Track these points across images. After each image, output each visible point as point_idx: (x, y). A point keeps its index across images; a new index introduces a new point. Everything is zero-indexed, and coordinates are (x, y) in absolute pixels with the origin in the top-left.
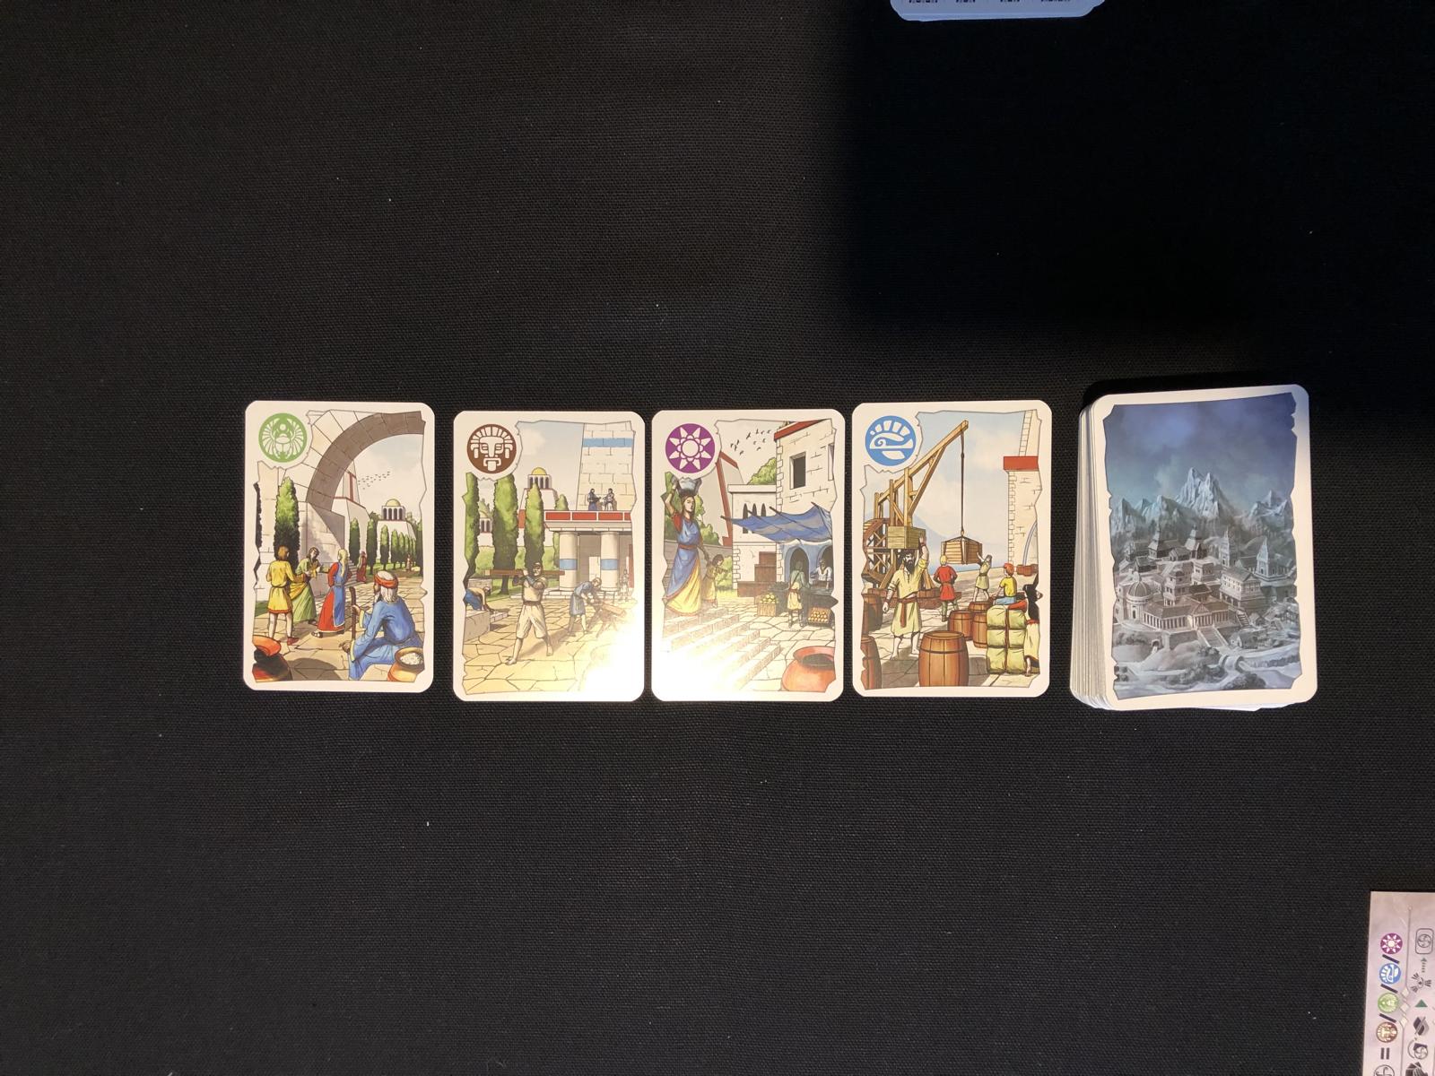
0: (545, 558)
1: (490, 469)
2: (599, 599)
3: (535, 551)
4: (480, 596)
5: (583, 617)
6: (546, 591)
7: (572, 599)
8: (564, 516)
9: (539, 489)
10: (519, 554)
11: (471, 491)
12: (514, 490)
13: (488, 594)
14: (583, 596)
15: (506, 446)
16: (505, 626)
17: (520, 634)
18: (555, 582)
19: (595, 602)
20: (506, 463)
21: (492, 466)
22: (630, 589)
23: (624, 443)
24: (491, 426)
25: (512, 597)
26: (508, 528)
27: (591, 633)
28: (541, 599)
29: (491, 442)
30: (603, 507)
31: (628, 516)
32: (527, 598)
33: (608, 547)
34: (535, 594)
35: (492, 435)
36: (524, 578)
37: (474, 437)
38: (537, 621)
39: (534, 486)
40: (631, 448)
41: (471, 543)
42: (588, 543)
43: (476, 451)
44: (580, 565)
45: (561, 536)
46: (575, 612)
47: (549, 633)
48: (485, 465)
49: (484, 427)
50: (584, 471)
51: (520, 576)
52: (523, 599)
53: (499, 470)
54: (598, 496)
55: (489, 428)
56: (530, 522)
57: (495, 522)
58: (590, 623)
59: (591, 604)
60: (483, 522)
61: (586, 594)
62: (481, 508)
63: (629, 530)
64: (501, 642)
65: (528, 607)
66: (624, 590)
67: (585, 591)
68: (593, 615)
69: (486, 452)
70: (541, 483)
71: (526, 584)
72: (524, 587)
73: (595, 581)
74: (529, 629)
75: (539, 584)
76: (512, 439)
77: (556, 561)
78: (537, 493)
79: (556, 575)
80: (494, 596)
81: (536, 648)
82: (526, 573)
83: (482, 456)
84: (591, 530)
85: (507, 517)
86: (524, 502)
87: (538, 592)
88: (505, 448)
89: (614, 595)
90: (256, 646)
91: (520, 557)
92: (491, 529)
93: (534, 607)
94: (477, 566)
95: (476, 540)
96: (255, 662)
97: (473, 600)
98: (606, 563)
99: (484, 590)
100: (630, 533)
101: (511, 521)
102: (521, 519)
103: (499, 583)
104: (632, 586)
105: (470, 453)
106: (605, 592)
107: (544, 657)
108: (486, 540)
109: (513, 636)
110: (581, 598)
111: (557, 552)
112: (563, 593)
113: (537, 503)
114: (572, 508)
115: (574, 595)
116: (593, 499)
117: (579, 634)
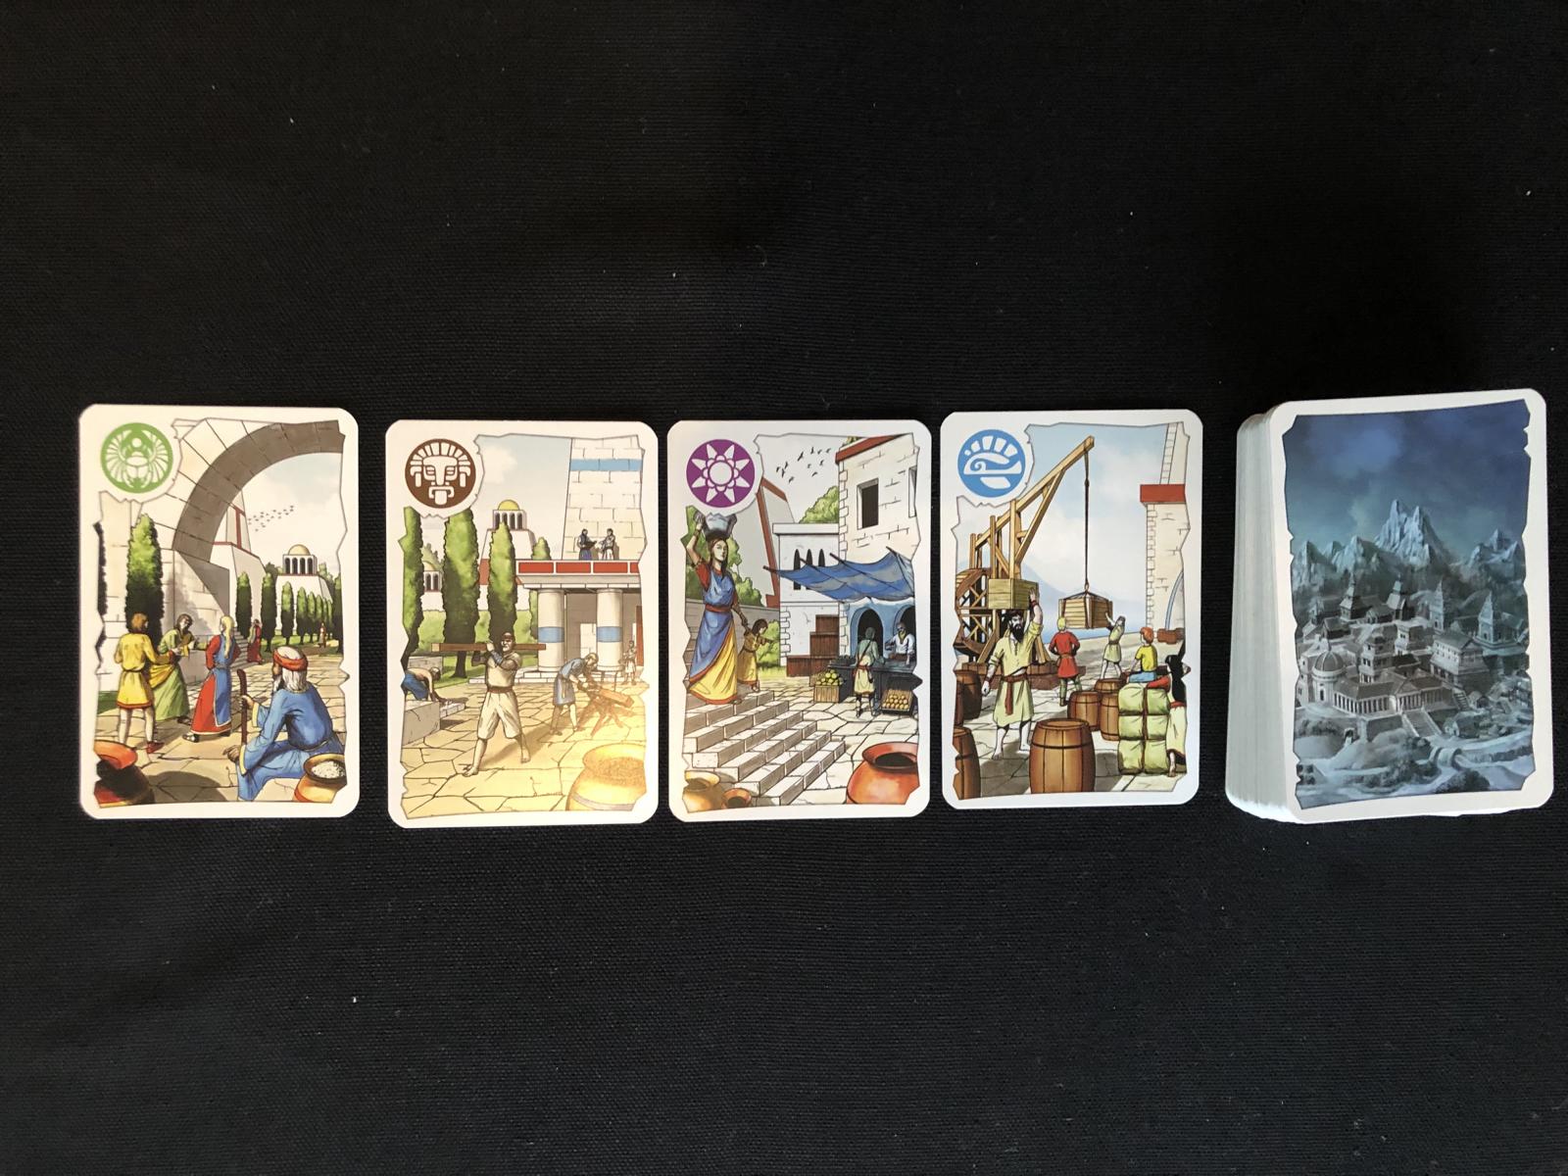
0: (518, 626)
1: (438, 502)
2: (593, 682)
3: (503, 617)
4: (426, 680)
5: (573, 707)
6: (519, 673)
7: (556, 683)
8: (545, 568)
9: (508, 531)
10: (480, 621)
11: (411, 532)
12: (473, 532)
13: (437, 677)
14: (572, 678)
15: (461, 469)
16: (462, 722)
17: (483, 733)
18: (532, 658)
19: (590, 687)
20: (461, 494)
21: (441, 498)
22: (639, 668)
23: (628, 465)
24: (440, 441)
25: (471, 681)
26: (465, 585)
27: (584, 729)
28: (513, 684)
29: (440, 464)
30: (600, 555)
31: (635, 567)
32: (493, 682)
33: (608, 610)
34: (504, 676)
35: (440, 454)
36: (488, 654)
37: (415, 457)
38: (507, 714)
39: (502, 526)
40: (638, 474)
41: (411, 606)
42: (579, 605)
43: (418, 479)
44: (568, 636)
45: (540, 595)
46: (561, 702)
47: (525, 731)
48: (431, 496)
49: (429, 443)
50: (572, 503)
51: (483, 652)
52: (487, 684)
53: (451, 503)
54: (592, 540)
55: (437, 444)
56: (495, 576)
57: (445, 576)
58: (583, 717)
59: (584, 690)
60: (429, 577)
61: (576, 676)
62: (426, 557)
63: (637, 586)
64: (456, 745)
65: (494, 696)
66: (630, 669)
67: (575, 672)
68: (586, 704)
69: (432, 478)
70: (511, 522)
71: (491, 662)
72: (487, 667)
73: (589, 657)
74: (496, 726)
75: (510, 662)
76: (470, 459)
77: (534, 630)
78: (505, 536)
79: (534, 650)
80: (443, 681)
81: (506, 752)
82: (490, 647)
83: (426, 484)
84: (583, 586)
85: (464, 569)
86: (488, 547)
87: (510, 673)
88: (459, 473)
89: (616, 677)
90: (99, 756)
91: (482, 625)
92: (440, 586)
93: (503, 695)
94: (420, 638)
95: (419, 602)
96: (98, 779)
97: (416, 687)
98: (604, 633)
99: (431, 672)
100: (638, 591)
101: (469, 575)
102: (483, 571)
103: (452, 662)
104: (641, 663)
105: (410, 480)
106: (603, 672)
107: (518, 765)
108: (433, 601)
109: (473, 736)
110: (570, 682)
111: (535, 617)
112: (544, 675)
113: (506, 550)
114: (555, 556)
115: (559, 676)
116: (586, 544)
117: (567, 732)
